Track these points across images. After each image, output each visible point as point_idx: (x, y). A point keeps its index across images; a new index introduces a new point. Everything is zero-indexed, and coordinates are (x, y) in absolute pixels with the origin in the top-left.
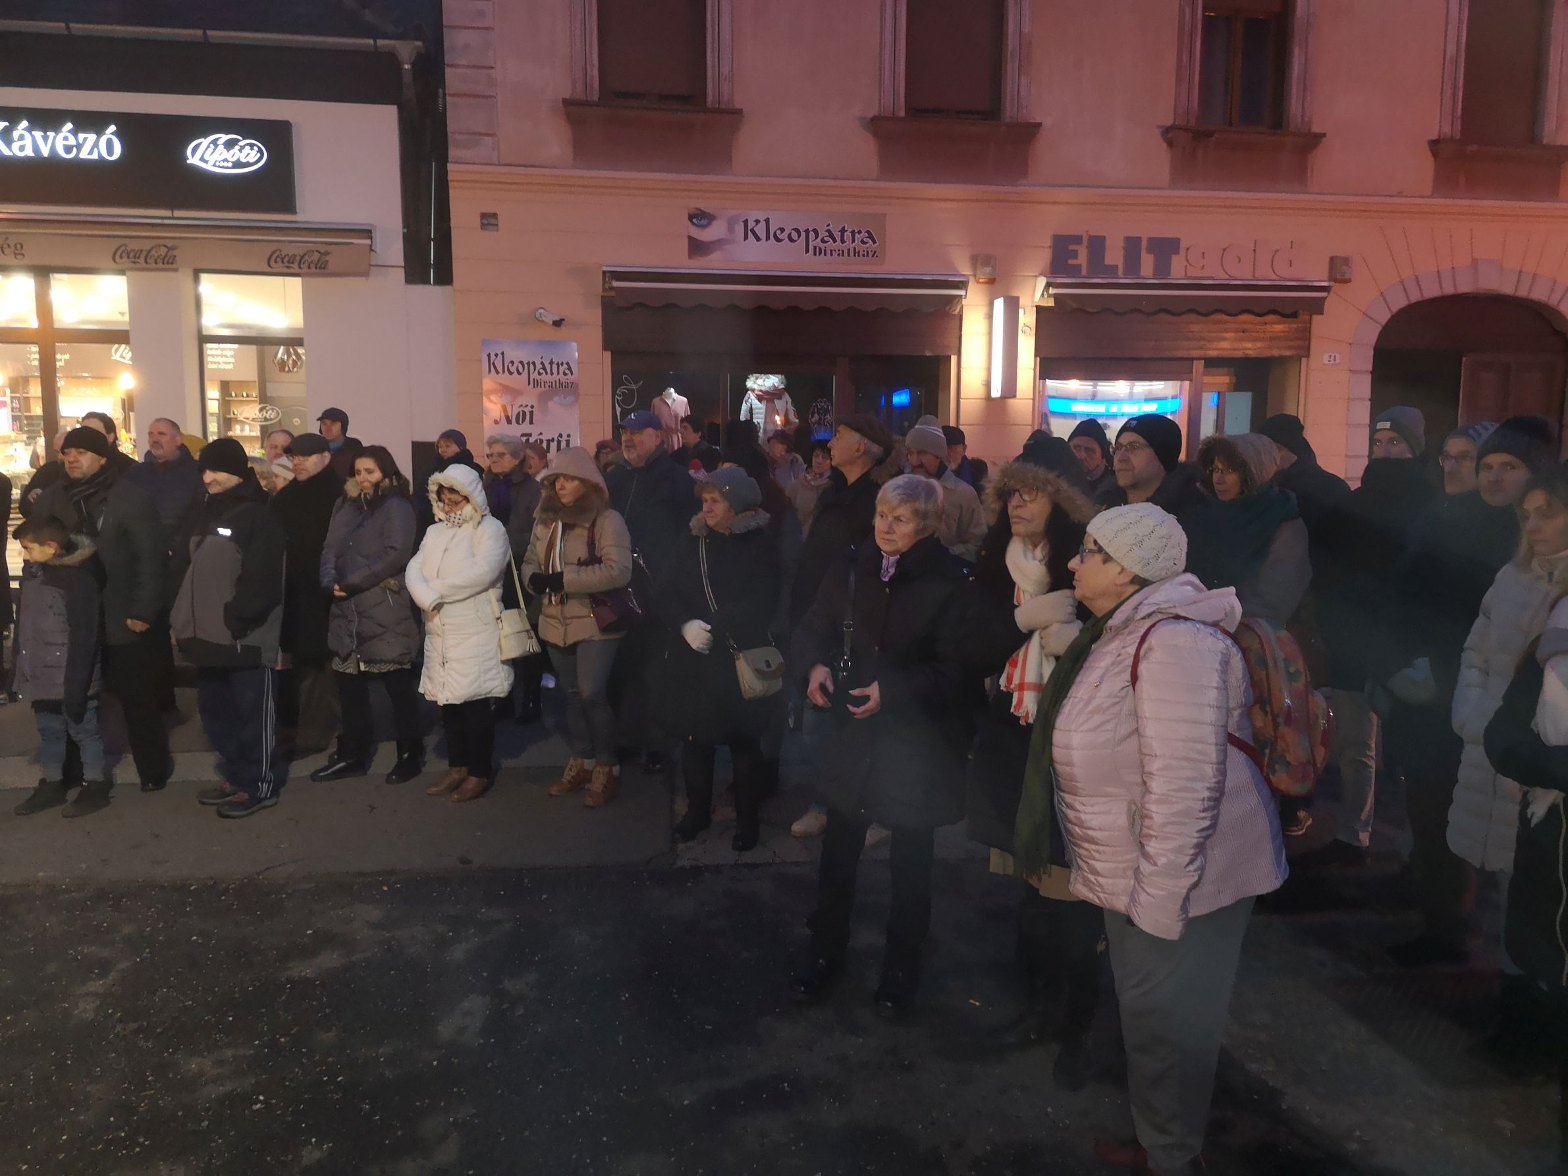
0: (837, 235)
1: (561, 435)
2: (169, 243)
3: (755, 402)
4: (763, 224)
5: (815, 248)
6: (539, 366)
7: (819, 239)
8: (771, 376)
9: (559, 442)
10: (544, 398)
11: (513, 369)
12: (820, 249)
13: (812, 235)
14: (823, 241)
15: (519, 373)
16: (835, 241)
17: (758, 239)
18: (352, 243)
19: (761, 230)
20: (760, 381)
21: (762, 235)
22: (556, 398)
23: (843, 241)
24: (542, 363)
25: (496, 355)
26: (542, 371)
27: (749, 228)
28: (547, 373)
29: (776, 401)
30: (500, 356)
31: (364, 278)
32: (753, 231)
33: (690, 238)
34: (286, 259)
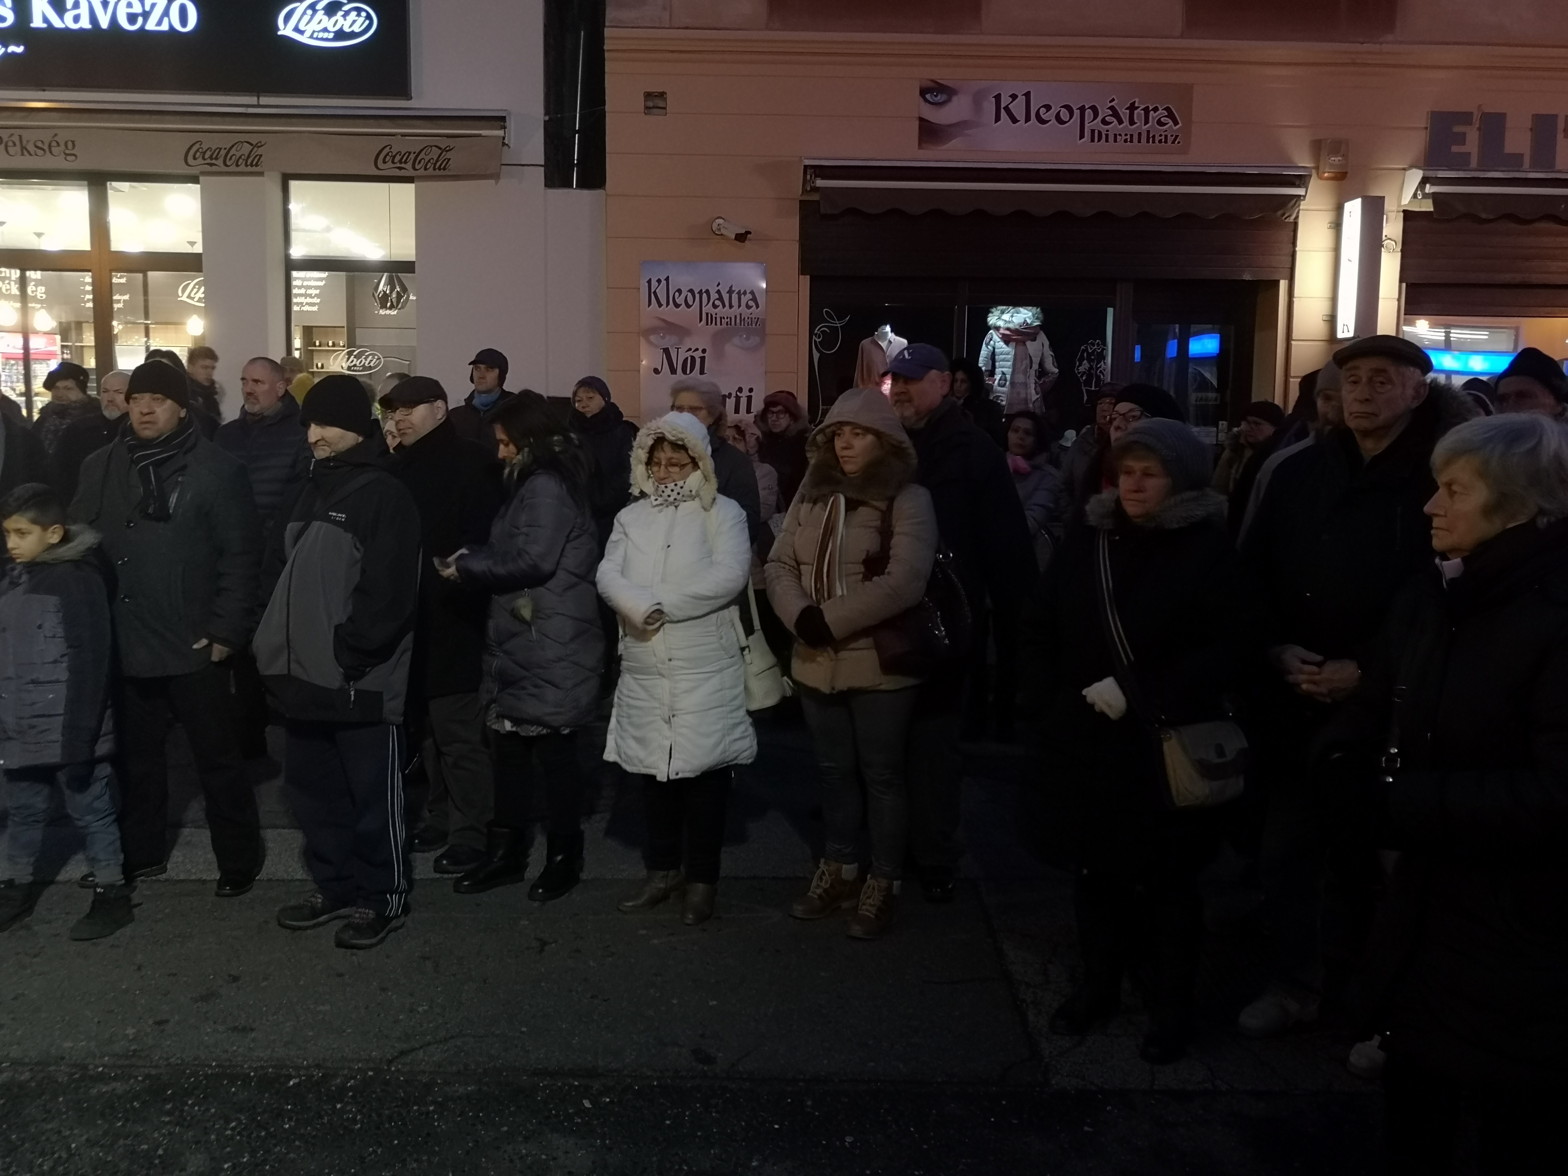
0: (1124, 113)
1: (740, 390)
2: (254, 139)
3: (1000, 345)
4: (1021, 99)
5: (1093, 131)
6: (714, 296)
7: (1099, 118)
8: (1021, 309)
9: (738, 399)
10: (719, 339)
11: (680, 300)
12: (1100, 133)
13: (1089, 113)
14: (1104, 122)
15: (688, 306)
16: (1120, 122)
17: (1014, 120)
18: (480, 136)
19: (1018, 108)
20: (1006, 317)
21: (1020, 114)
22: (736, 340)
23: (1132, 122)
24: (718, 292)
25: (659, 281)
26: (717, 303)
27: (1003, 106)
28: (724, 306)
29: (1028, 343)
30: (664, 282)
31: (493, 181)
32: (1007, 109)
33: (921, 120)
34: (398, 158)
